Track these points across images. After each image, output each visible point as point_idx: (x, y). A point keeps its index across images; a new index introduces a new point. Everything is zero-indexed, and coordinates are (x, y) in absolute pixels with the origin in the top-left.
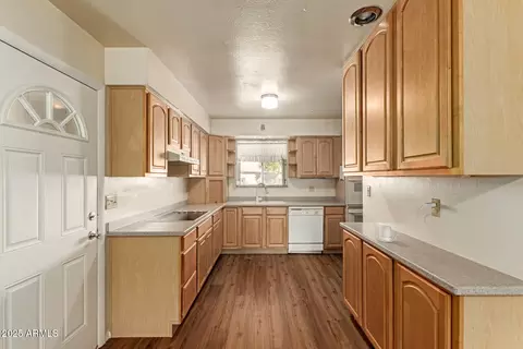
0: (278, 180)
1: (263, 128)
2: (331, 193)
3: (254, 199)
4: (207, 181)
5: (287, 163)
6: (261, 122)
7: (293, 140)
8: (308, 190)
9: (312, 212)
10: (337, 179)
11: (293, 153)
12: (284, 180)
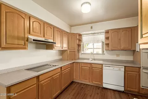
0: (100, 51)
1: (92, 27)
2: (130, 58)
3: (89, 59)
4: (68, 52)
5: (105, 43)
6: (91, 25)
7: (107, 32)
8: (116, 56)
9: (117, 69)
10: (134, 51)
11: (107, 38)
12: (103, 51)
